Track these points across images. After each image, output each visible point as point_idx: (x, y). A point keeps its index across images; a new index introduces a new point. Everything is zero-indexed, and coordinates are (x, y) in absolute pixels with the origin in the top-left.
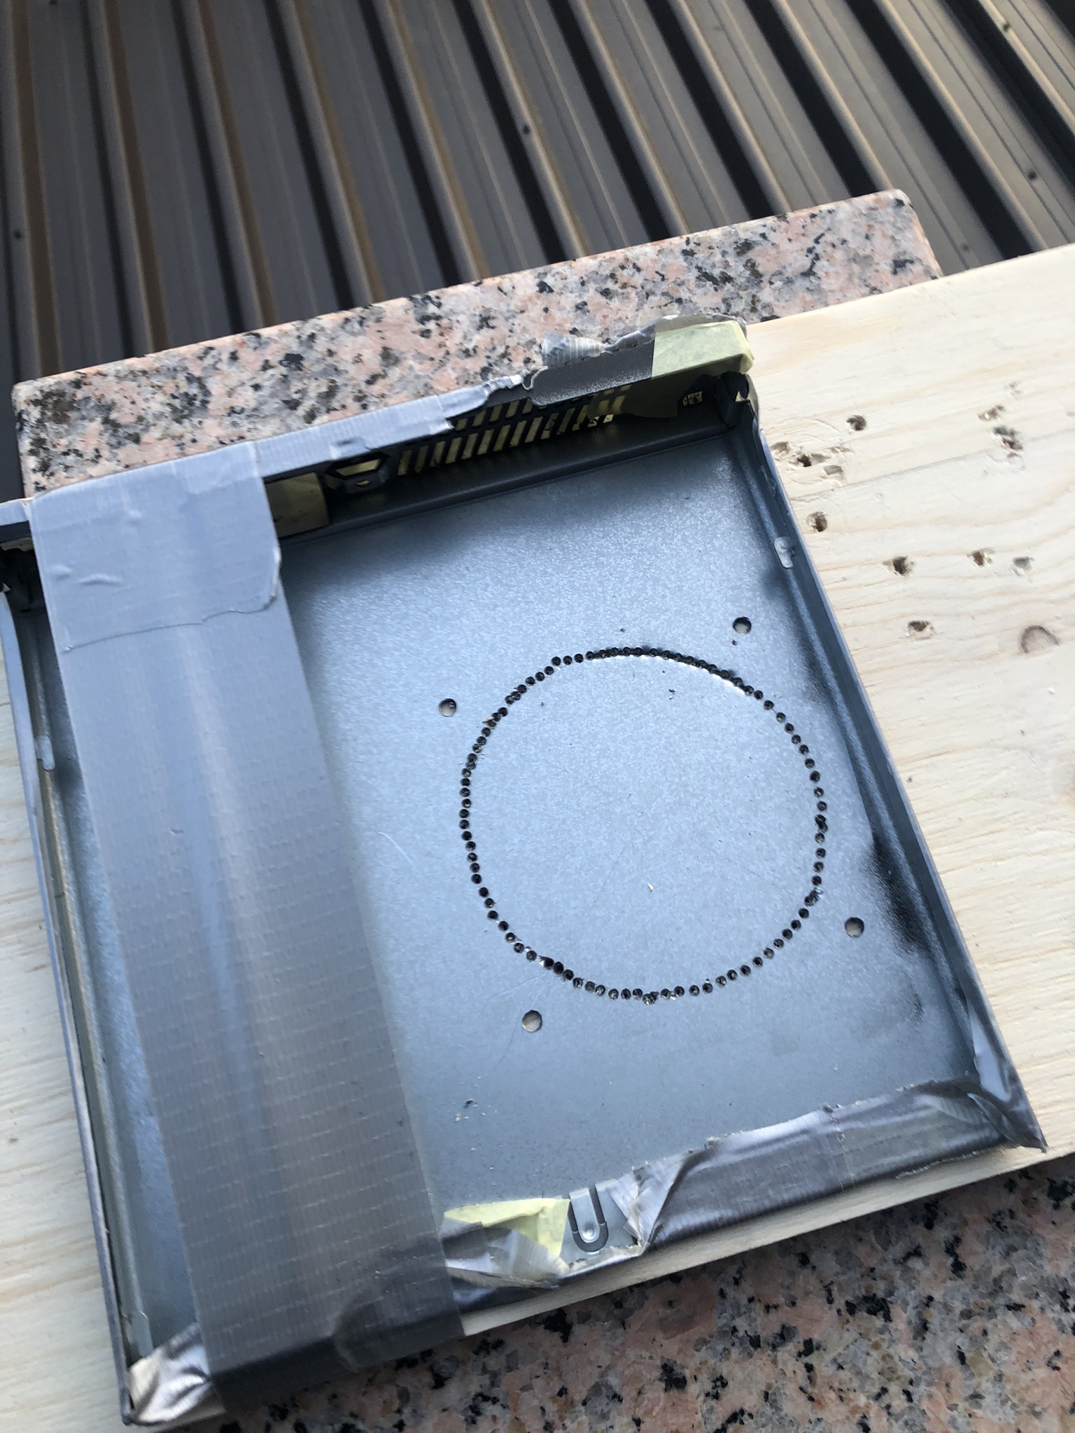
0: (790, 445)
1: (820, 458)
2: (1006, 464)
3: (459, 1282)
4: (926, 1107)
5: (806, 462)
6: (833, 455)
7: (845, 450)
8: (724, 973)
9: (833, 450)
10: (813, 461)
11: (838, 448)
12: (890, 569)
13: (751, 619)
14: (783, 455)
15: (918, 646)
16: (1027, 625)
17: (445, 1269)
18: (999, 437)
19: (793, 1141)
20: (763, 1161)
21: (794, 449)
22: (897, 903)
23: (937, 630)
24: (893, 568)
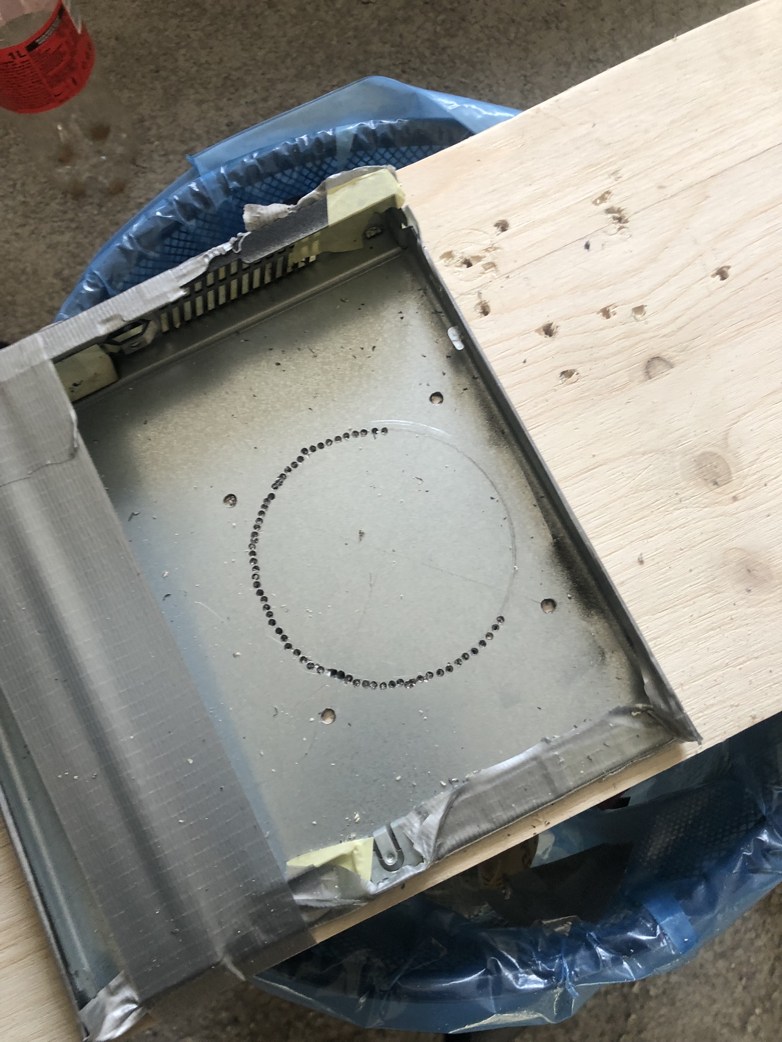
0: (454, 253)
1: (478, 259)
2: (618, 236)
3: (305, 908)
4: (616, 726)
5: (469, 264)
6: (488, 254)
7: (495, 249)
8: (459, 656)
9: (487, 250)
10: (473, 262)
11: (490, 248)
12: (540, 334)
13: (442, 392)
14: (450, 261)
15: (569, 390)
16: (648, 358)
17: (293, 901)
18: (610, 216)
19: (527, 767)
20: (506, 785)
21: (458, 256)
22: (576, 582)
23: (582, 374)
24: (543, 333)
